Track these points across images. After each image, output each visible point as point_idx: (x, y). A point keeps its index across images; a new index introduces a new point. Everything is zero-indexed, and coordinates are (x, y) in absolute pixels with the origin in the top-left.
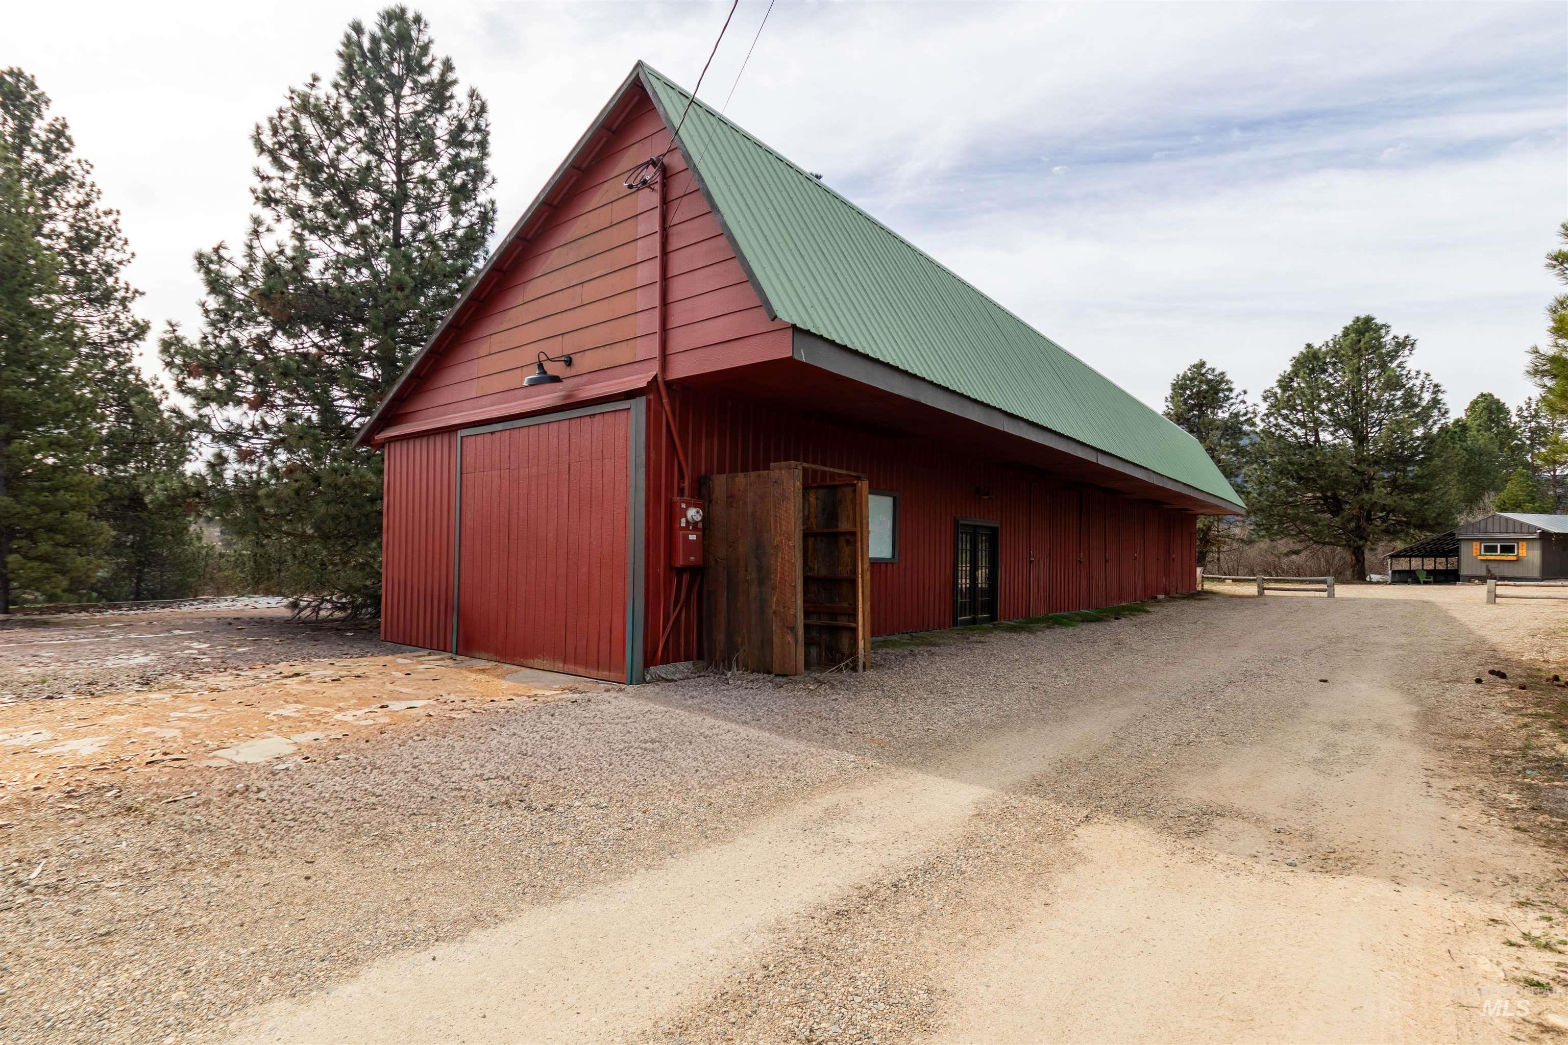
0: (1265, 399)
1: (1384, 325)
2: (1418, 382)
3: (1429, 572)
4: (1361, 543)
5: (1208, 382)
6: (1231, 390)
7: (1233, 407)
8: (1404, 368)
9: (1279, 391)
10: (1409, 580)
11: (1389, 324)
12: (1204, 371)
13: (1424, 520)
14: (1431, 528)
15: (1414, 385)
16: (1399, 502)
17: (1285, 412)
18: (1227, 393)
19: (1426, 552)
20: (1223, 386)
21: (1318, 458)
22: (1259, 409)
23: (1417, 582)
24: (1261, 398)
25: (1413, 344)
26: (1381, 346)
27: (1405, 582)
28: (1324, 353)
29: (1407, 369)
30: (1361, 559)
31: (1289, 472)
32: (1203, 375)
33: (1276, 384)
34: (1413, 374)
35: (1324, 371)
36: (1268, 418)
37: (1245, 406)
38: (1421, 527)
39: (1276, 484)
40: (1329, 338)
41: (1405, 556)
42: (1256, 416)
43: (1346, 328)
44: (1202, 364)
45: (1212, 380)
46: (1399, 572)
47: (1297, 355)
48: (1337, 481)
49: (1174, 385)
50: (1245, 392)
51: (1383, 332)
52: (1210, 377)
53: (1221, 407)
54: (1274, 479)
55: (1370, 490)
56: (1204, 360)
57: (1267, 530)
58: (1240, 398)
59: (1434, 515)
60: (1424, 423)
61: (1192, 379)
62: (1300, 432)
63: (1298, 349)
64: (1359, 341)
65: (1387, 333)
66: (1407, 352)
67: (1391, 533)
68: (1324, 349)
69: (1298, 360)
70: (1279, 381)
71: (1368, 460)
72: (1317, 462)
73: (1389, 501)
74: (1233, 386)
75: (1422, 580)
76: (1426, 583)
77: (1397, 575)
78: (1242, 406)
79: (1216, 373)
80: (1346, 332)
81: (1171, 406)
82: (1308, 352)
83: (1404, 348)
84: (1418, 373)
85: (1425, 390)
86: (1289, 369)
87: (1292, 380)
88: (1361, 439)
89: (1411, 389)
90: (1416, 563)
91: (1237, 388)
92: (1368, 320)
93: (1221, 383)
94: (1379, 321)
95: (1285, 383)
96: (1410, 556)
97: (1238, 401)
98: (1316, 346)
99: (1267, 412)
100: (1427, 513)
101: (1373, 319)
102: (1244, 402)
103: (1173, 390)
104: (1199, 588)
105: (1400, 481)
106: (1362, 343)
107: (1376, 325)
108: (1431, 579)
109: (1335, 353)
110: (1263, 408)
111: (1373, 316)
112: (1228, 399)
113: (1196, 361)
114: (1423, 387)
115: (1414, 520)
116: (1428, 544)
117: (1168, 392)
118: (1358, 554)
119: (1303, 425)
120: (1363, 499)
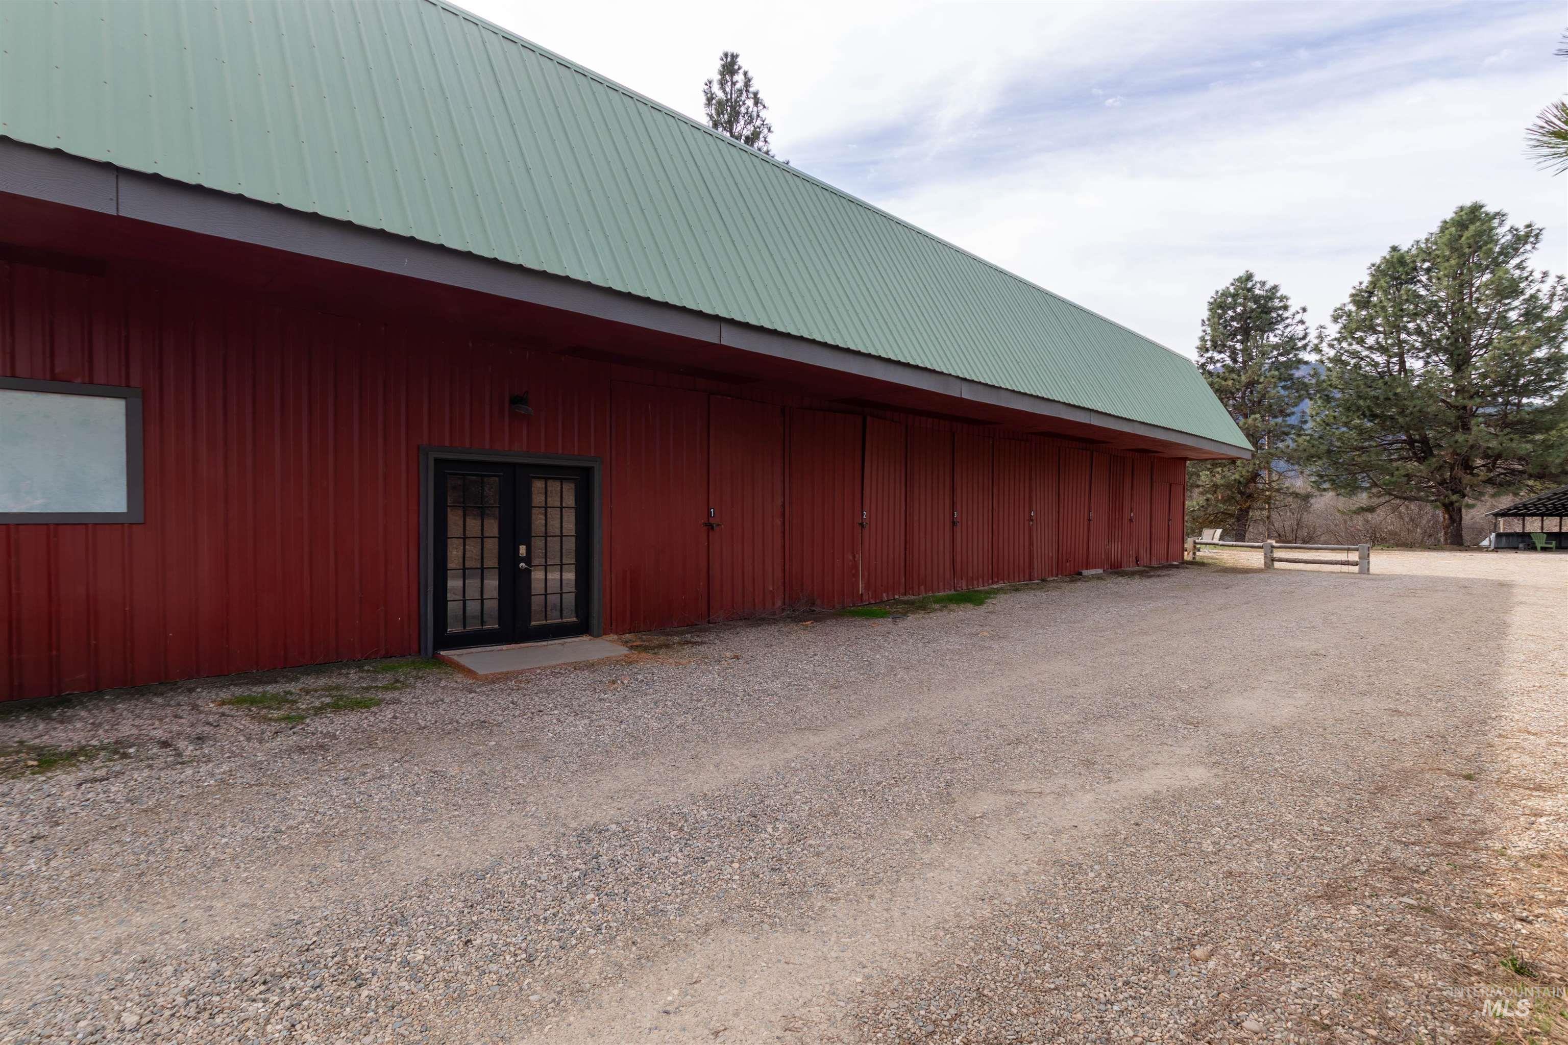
0: (1336, 319)
1: (1497, 214)
2: (1546, 288)
3: (1551, 535)
4: (1454, 498)
5: (1256, 299)
6: (1286, 308)
7: (1289, 329)
8: (1524, 268)
9: (1353, 308)
10: (1521, 545)
11: (1505, 211)
12: (1250, 285)
13: (1544, 467)
14: (1554, 478)
15: (1538, 291)
16: (1507, 444)
17: (1358, 334)
18: (1280, 312)
19: (1548, 510)
20: (1277, 303)
21: (1399, 390)
22: (1326, 332)
23: (1531, 547)
24: (1330, 319)
25: (1537, 236)
26: (1493, 241)
27: (1515, 549)
28: (1413, 256)
29: (1529, 269)
30: (1457, 518)
31: (1358, 409)
32: (1249, 290)
33: (1349, 300)
34: (1537, 275)
35: (1413, 281)
36: (1340, 343)
37: (1303, 327)
38: (1540, 477)
39: (1346, 424)
40: (1423, 237)
41: (1515, 515)
42: (1322, 341)
43: (1445, 222)
44: (1249, 277)
45: (1260, 296)
46: (1507, 535)
47: (1378, 261)
48: (1422, 419)
49: (1211, 304)
50: (1304, 310)
51: (1496, 222)
52: (1257, 292)
53: (1273, 330)
54: (1344, 419)
55: (1466, 428)
56: (1251, 271)
57: (1332, 481)
58: (1298, 317)
59: (1558, 461)
60: (1551, 341)
61: (1235, 296)
62: (1380, 358)
63: (1380, 253)
64: (1461, 236)
65: (1501, 224)
66: (1528, 247)
67: (1501, 485)
68: (1414, 251)
69: (1379, 267)
70: (1352, 295)
71: (1468, 391)
72: (1396, 394)
73: (1494, 444)
74: (1289, 303)
75: (1539, 546)
76: (1544, 549)
77: (1504, 539)
78: (1301, 327)
79: (1267, 287)
80: (1445, 227)
81: (1209, 330)
82: (1392, 257)
83: (1526, 243)
84: (1545, 274)
85: (1556, 298)
86: (1366, 280)
87: (1371, 294)
88: (1460, 362)
89: (1533, 297)
90: (1533, 525)
91: (1294, 305)
92: (1476, 209)
93: (1271, 299)
94: (1491, 208)
95: (1362, 299)
96: (1524, 516)
97: (1295, 321)
98: (1404, 248)
99: (1338, 335)
100: (1550, 459)
101: (1481, 207)
102: (1302, 322)
103: (1210, 310)
104: (1188, 556)
105: (1510, 417)
106: (1463, 239)
107: (1487, 214)
108: (1554, 544)
109: (1427, 254)
110: (1333, 330)
111: (1482, 203)
112: (1283, 320)
113: (1241, 273)
114: (1553, 295)
115: (1530, 469)
116: (1549, 499)
117: (1206, 314)
118: (1453, 513)
119: (1383, 350)
120: (1456, 442)
